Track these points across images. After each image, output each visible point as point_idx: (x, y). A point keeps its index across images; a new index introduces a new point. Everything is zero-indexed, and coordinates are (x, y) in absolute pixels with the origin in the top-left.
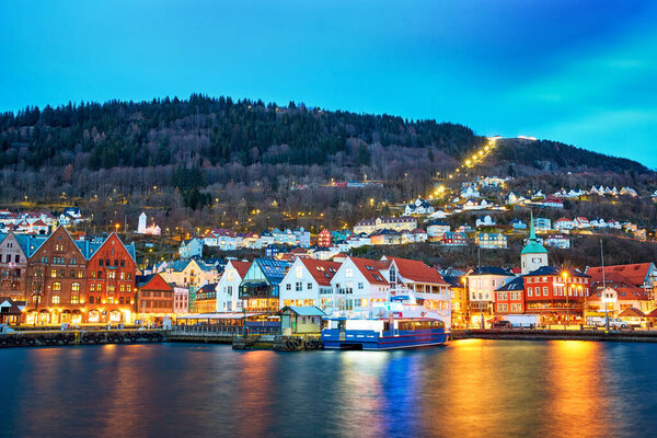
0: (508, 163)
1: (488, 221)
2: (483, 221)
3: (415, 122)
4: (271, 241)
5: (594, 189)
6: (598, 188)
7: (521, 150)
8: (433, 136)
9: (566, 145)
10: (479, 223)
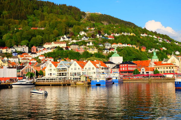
0: (92, 22)
1: (91, 44)
2: (89, 44)
3: (59, 5)
4: (14, 50)
5: (123, 33)
6: (124, 33)
7: (97, 18)
8: (66, 10)
9: (111, 16)
10: (88, 44)
